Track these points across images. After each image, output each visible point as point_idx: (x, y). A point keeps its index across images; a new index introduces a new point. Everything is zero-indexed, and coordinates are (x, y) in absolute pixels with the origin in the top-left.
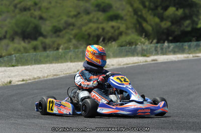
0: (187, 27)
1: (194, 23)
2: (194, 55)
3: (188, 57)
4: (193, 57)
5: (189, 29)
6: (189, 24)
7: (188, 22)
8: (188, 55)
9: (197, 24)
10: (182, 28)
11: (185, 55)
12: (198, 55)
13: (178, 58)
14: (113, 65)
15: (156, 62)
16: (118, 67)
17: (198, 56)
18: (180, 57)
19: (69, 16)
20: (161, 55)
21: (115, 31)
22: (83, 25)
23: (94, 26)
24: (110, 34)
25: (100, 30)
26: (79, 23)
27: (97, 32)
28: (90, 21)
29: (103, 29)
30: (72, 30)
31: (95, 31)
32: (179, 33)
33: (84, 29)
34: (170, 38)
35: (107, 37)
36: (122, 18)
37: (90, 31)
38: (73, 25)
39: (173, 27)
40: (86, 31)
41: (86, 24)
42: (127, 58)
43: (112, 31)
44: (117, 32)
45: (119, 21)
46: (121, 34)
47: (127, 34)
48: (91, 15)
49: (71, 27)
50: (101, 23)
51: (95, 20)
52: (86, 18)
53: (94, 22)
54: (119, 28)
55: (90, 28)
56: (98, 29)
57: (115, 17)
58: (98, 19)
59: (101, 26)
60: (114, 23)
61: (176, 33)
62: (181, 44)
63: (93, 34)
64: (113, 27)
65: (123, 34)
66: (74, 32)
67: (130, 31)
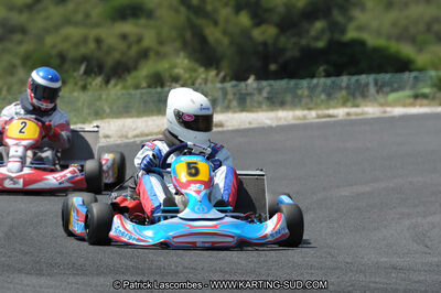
0: (317, 39)
1: (337, 28)
2: (320, 112)
3: (305, 117)
4: (318, 117)
5: (321, 44)
6: (322, 32)
7: (319, 25)
8: (306, 112)
9: (343, 31)
10: (304, 42)
11: (299, 113)
12: (331, 112)
13: (280, 119)
14: (107, 137)
15: (220, 129)
16: (119, 142)
17: (329, 116)
18: (285, 116)
19: (11, 8)
20: (235, 112)
21: (129, 47)
22: (47, 31)
23: (75, 32)
24: (116, 55)
25: (92, 45)
26: (37, 24)
27: (83, 50)
28: (67, 21)
29: (98, 41)
30: (20, 43)
31: (76, 45)
32: (296, 53)
33: (49, 40)
34: (273, 67)
35: (109, 62)
36: (150, 15)
37: (64, 46)
38: (23, 30)
39: (283, 40)
40: (54, 46)
41: (57, 28)
42: (145, 119)
43: (122, 46)
44: (134, 50)
45: (143, 21)
46: (144, 54)
47: (160, 55)
48: (71, 6)
49: (18, 37)
50: (97, 25)
51: (80, 17)
52: (57, 12)
53: (76, 24)
54: (139, 40)
55: (66, 39)
56: (85, 40)
57: (133, 12)
58: (87, 16)
59: (93, 33)
60: (128, 27)
61: (289, 54)
62: (293, 82)
63: (73, 54)
64: (124, 37)
65: (152, 55)
66: (23, 49)
67: (167, 49)
